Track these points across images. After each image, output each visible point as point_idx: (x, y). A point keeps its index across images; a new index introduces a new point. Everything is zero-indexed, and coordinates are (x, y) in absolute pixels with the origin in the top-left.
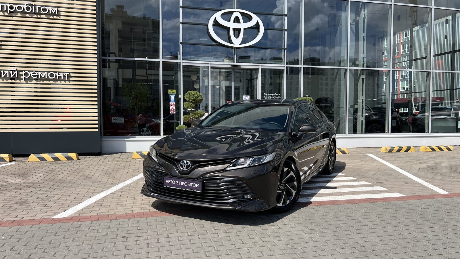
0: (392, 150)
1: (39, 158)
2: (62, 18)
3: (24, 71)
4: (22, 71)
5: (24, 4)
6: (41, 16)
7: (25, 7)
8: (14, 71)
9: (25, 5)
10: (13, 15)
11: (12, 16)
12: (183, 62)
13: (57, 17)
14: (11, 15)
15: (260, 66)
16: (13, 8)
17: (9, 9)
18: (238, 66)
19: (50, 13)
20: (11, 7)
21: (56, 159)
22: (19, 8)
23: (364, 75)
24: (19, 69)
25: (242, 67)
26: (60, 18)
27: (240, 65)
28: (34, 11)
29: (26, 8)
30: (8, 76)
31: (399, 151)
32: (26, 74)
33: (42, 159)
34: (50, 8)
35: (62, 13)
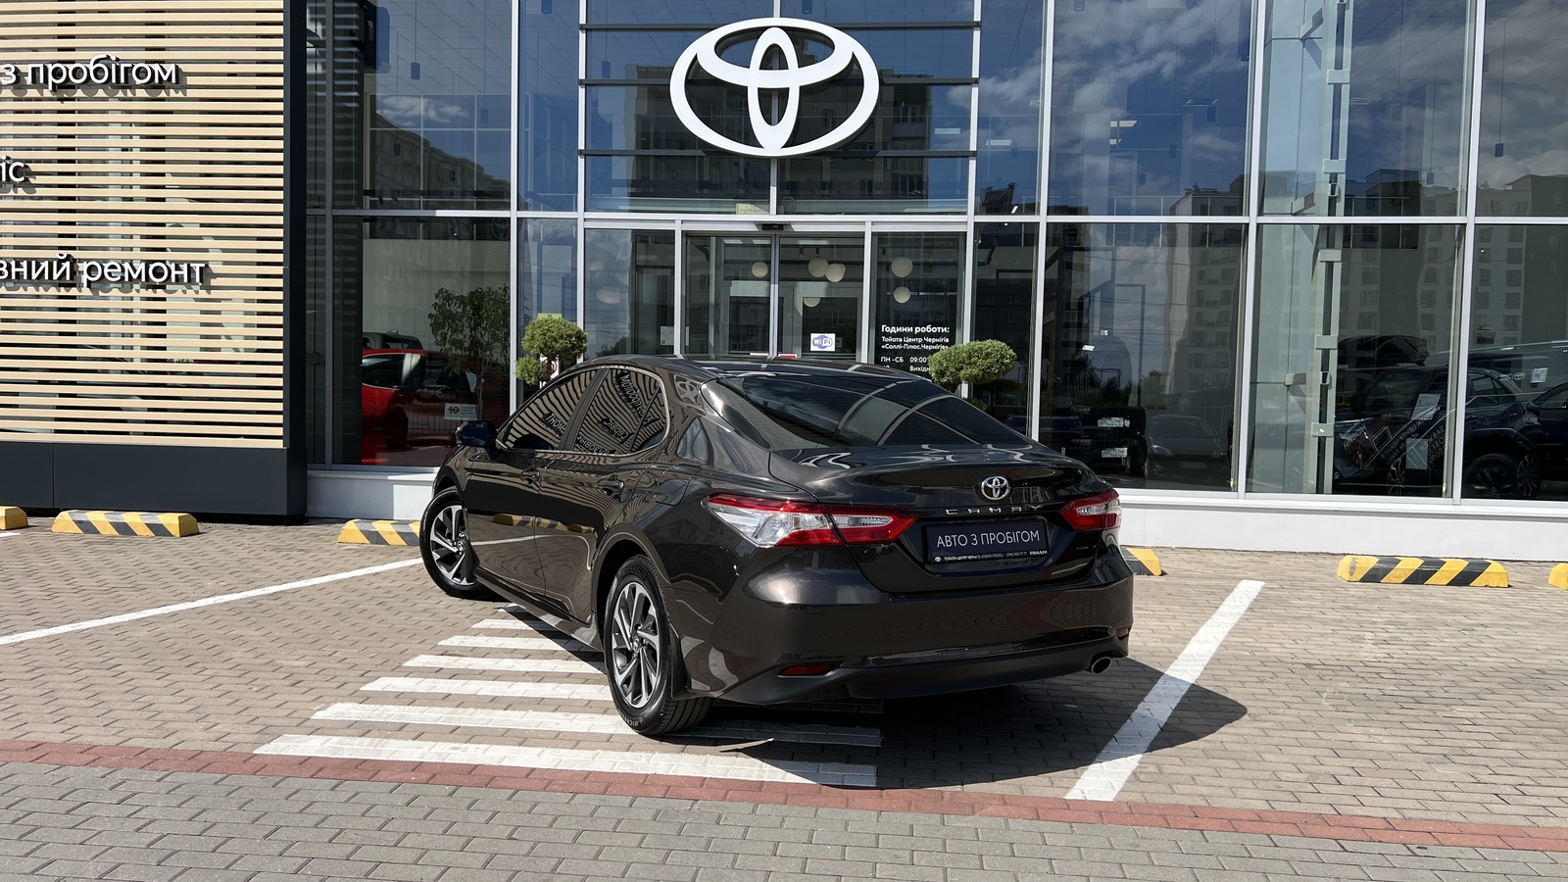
0: (1381, 573)
1: (79, 523)
2: (191, 93)
3: (88, 260)
4: (81, 261)
5: (88, 61)
6: (134, 94)
7: (92, 68)
8: (64, 261)
9: (92, 62)
10: (65, 96)
11: (62, 100)
12: (585, 220)
13: (177, 93)
14: (60, 96)
15: (869, 225)
16: (61, 75)
17: (51, 78)
18: (780, 226)
19: (157, 81)
20: (57, 73)
21: (124, 529)
22: (77, 73)
23: (1333, 247)
24: (75, 254)
25: (797, 228)
26: (185, 94)
27: (788, 224)
28: (114, 81)
29: (95, 71)
30: (47, 278)
31: (1419, 577)
32: (91, 270)
33: (87, 527)
34: (156, 67)
35: (191, 80)
